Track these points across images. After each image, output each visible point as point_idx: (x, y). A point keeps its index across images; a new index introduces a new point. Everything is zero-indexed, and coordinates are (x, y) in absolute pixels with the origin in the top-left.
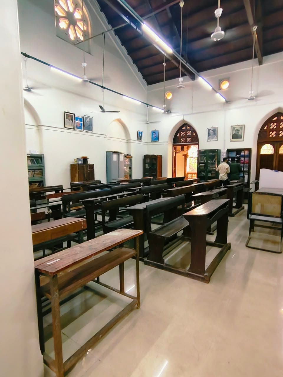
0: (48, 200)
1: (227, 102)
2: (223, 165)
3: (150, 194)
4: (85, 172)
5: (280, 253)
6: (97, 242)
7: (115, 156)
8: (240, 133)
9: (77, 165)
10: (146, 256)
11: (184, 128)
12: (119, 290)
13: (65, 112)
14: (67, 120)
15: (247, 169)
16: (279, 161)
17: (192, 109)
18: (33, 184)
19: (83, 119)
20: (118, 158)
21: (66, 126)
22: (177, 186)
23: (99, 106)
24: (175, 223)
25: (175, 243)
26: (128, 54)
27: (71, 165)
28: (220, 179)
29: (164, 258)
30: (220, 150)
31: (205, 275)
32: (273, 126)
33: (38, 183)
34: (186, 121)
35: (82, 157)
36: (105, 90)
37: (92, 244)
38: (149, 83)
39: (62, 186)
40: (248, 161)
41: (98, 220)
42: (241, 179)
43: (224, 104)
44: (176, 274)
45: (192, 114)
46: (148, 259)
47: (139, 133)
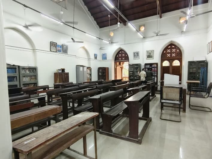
0: (38, 94)
1: (144, 38)
2: (142, 72)
3: (102, 90)
4: (63, 78)
5: (180, 122)
6: (66, 122)
7: (81, 68)
8: (151, 55)
9: (58, 73)
10: (101, 128)
11: (121, 52)
12: (83, 153)
13: (51, 42)
14: (52, 47)
15: (156, 75)
16: (173, 70)
17: (125, 41)
18: (30, 85)
19: (62, 46)
20: (83, 69)
21: (51, 50)
22: (118, 84)
23: (72, 38)
24: (118, 106)
25: (118, 119)
26: (88, 11)
27: (55, 73)
28: (141, 80)
29: (112, 129)
30: (141, 64)
31: (138, 139)
32: (169, 51)
33: (33, 84)
34: (121, 48)
35: (61, 69)
36: (74, 29)
37: (62, 124)
38: (101, 27)
39: (48, 86)
40: (156, 70)
41: (70, 106)
42: (153, 80)
43: (142, 39)
44: (120, 139)
45: (125, 44)
46: (102, 130)
47: (95, 55)
